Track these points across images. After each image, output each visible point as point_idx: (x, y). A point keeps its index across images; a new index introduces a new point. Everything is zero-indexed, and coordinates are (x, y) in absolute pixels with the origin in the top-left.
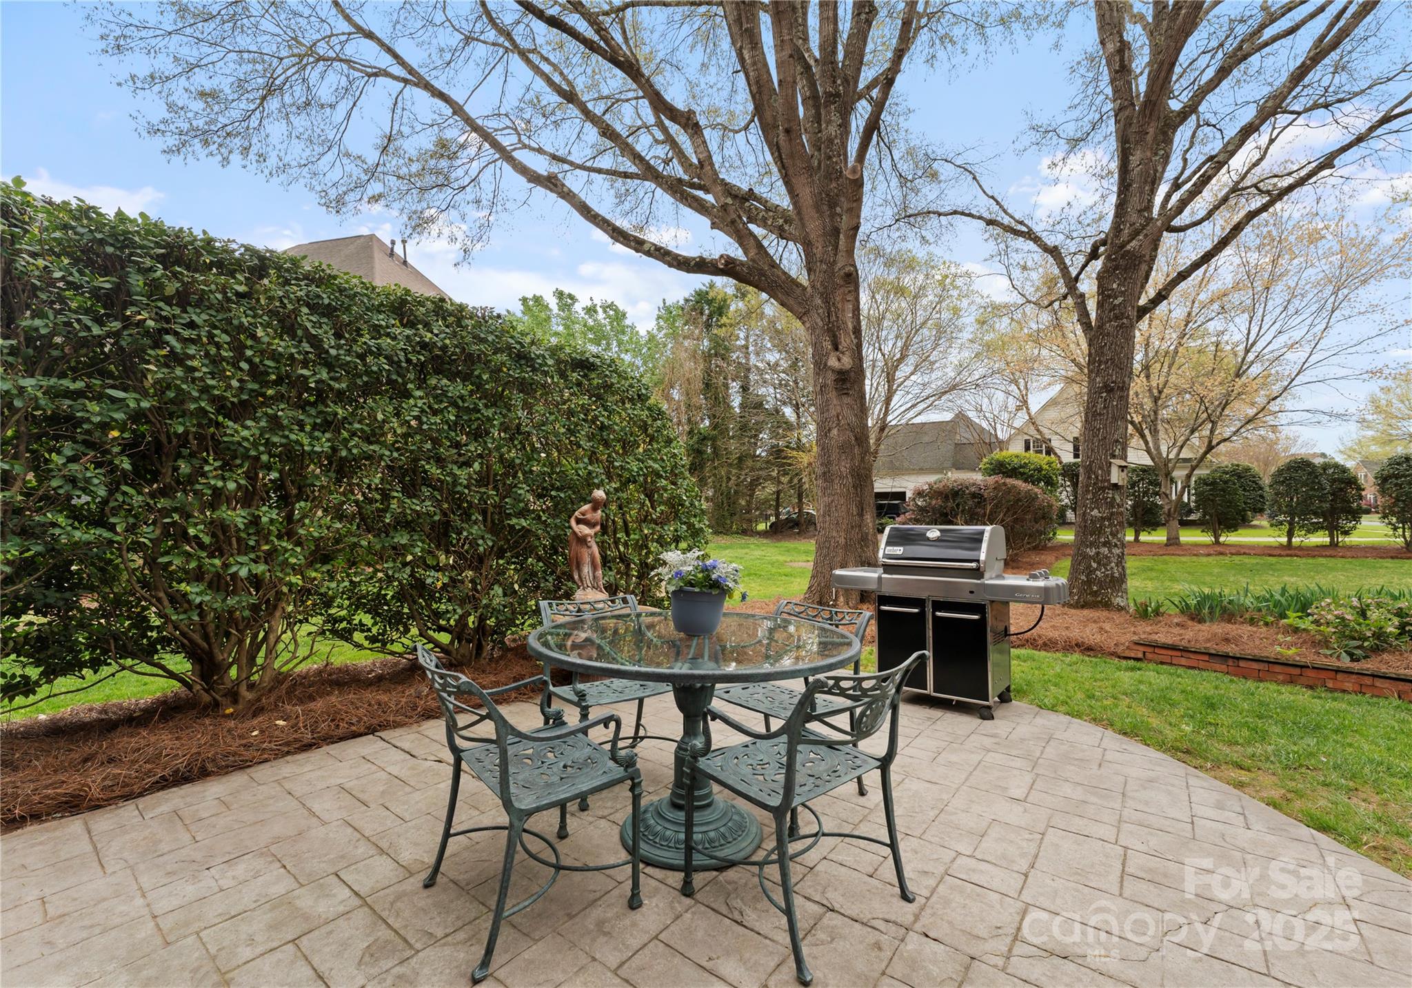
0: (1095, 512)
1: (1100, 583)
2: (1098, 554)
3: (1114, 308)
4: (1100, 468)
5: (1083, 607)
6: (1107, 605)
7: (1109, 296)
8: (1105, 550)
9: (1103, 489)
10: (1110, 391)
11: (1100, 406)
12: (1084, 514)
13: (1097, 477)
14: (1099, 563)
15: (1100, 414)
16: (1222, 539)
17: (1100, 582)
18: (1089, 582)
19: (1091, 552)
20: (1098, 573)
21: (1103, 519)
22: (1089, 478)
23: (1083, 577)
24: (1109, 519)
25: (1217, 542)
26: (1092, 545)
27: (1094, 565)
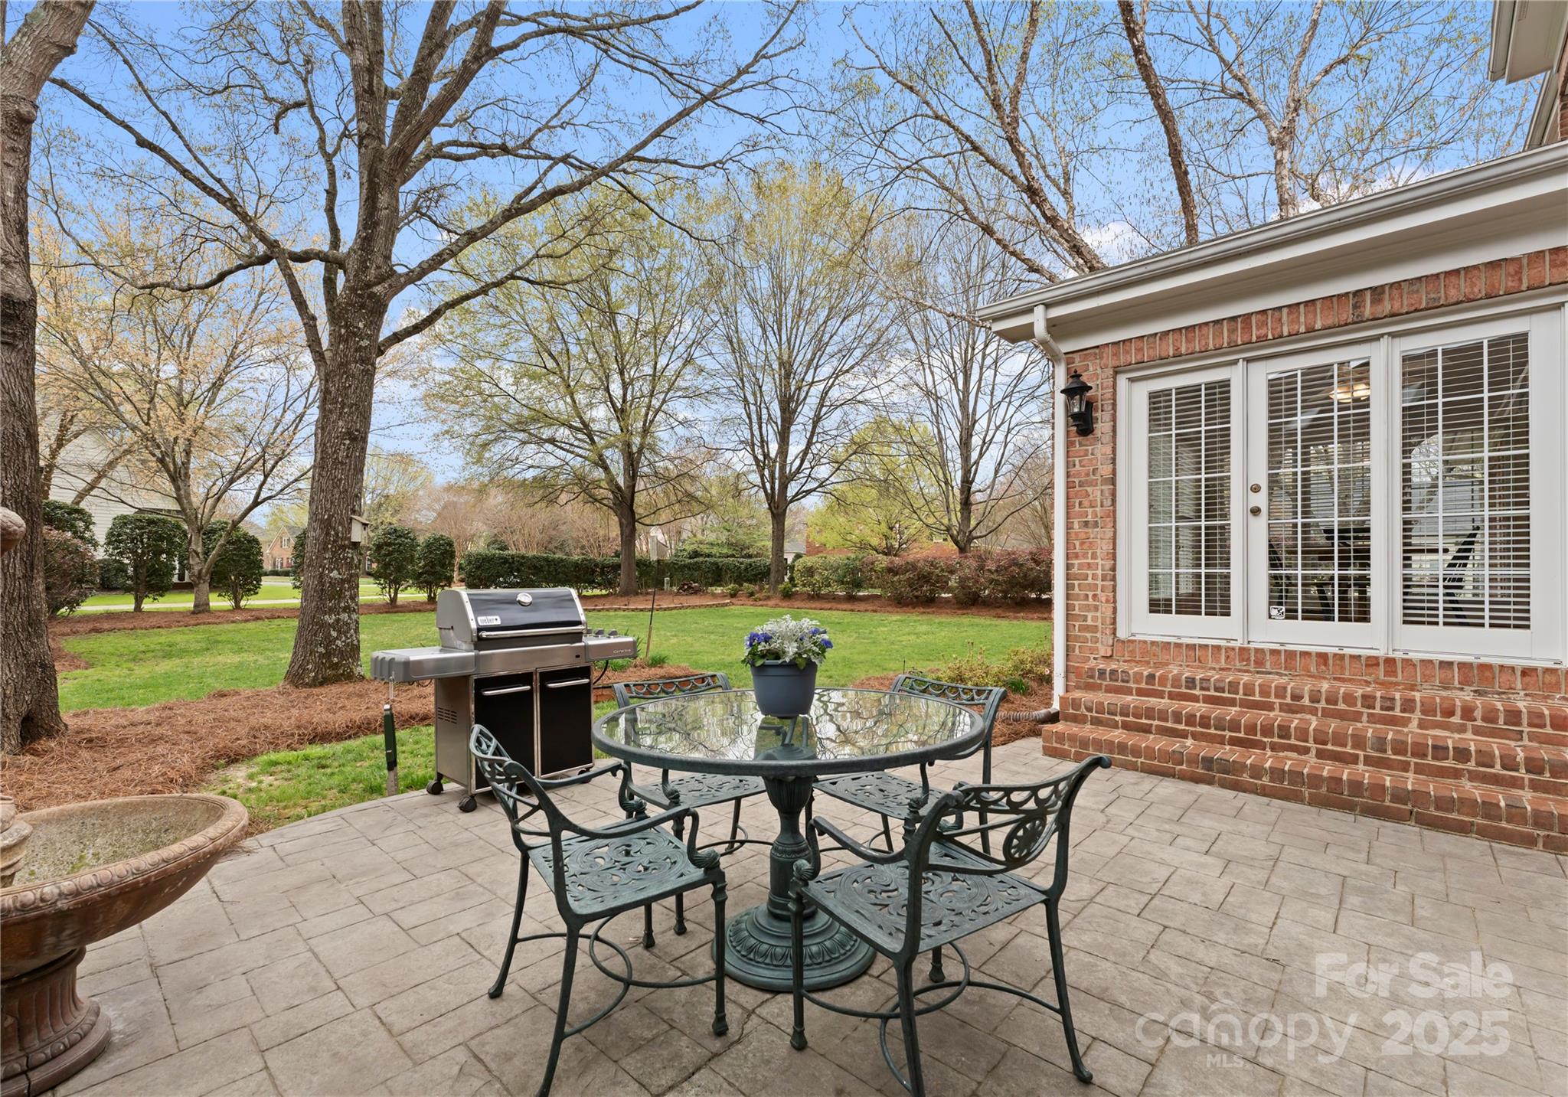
0: (335, 574)
1: (341, 654)
2: (338, 620)
3: (359, 349)
4: (340, 524)
5: (321, 684)
6: (349, 677)
7: (355, 334)
8: (344, 616)
9: (343, 547)
10: (354, 439)
11: (342, 454)
12: (321, 575)
13: (337, 534)
14: (339, 632)
15: (342, 463)
16: (243, 603)
17: (341, 652)
18: (328, 655)
19: (330, 619)
20: (339, 642)
21: (343, 581)
22: (328, 534)
23: (321, 650)
24: (349, 582)
25: (237, 607)
26: (331, 611)
27: (334, 634)
